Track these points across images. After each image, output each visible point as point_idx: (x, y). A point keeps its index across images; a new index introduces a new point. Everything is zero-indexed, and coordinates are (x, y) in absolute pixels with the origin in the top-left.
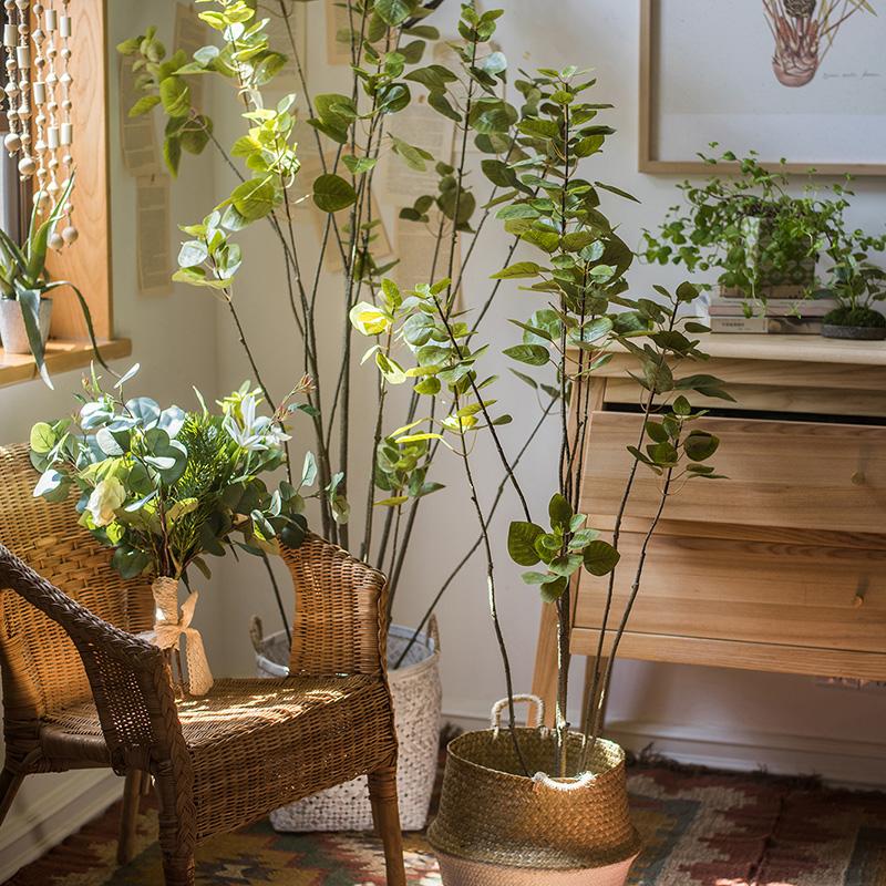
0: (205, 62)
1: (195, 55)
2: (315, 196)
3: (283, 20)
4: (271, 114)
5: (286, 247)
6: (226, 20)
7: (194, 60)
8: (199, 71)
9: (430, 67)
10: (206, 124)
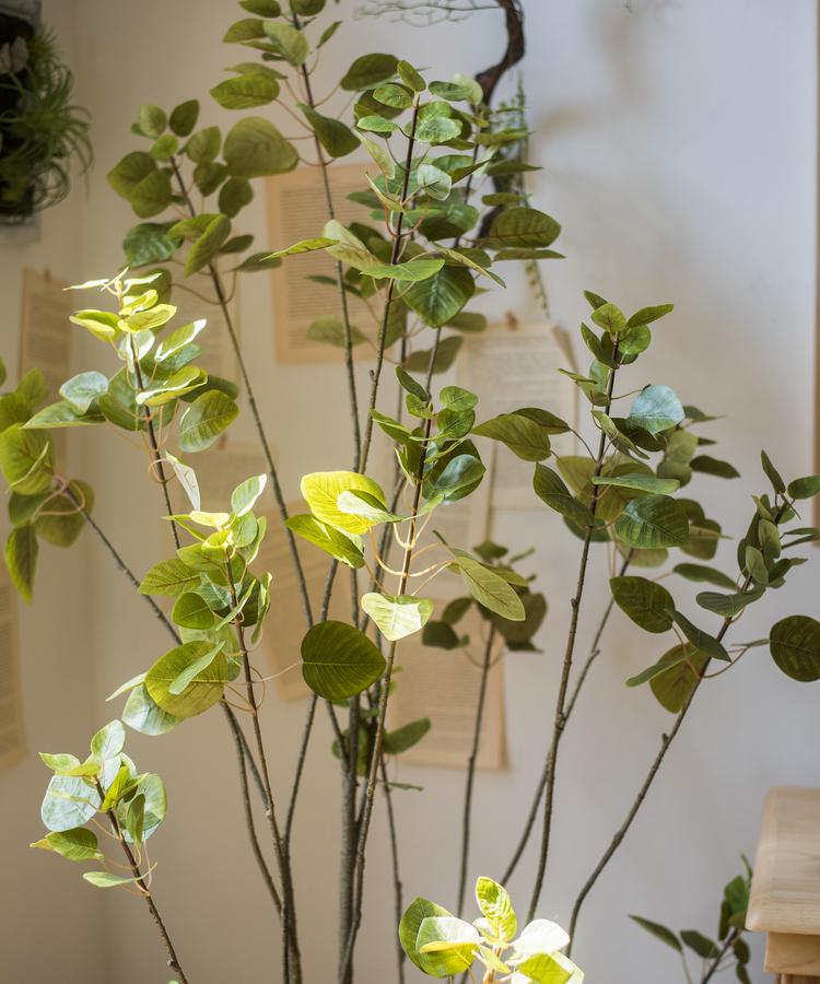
0: (83, 404)
1: (63, 390)
2: (304, 667)
3: (220, 308)
4: (219, 519)
5: (241, 741)
6: (122, 325)
7: (61, 399)
8: (71, 420)
9: (520, 412)
10: (83, 505)
